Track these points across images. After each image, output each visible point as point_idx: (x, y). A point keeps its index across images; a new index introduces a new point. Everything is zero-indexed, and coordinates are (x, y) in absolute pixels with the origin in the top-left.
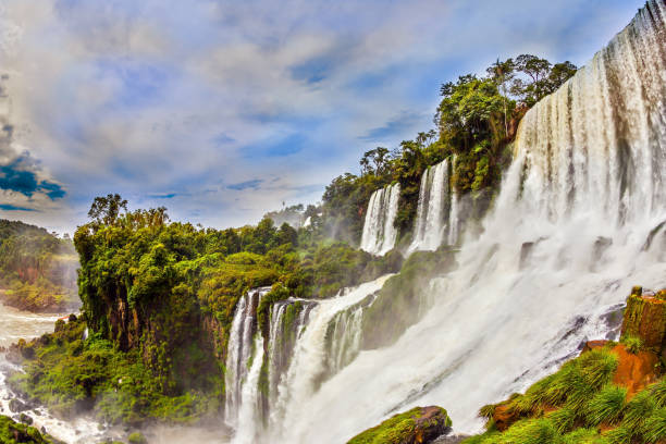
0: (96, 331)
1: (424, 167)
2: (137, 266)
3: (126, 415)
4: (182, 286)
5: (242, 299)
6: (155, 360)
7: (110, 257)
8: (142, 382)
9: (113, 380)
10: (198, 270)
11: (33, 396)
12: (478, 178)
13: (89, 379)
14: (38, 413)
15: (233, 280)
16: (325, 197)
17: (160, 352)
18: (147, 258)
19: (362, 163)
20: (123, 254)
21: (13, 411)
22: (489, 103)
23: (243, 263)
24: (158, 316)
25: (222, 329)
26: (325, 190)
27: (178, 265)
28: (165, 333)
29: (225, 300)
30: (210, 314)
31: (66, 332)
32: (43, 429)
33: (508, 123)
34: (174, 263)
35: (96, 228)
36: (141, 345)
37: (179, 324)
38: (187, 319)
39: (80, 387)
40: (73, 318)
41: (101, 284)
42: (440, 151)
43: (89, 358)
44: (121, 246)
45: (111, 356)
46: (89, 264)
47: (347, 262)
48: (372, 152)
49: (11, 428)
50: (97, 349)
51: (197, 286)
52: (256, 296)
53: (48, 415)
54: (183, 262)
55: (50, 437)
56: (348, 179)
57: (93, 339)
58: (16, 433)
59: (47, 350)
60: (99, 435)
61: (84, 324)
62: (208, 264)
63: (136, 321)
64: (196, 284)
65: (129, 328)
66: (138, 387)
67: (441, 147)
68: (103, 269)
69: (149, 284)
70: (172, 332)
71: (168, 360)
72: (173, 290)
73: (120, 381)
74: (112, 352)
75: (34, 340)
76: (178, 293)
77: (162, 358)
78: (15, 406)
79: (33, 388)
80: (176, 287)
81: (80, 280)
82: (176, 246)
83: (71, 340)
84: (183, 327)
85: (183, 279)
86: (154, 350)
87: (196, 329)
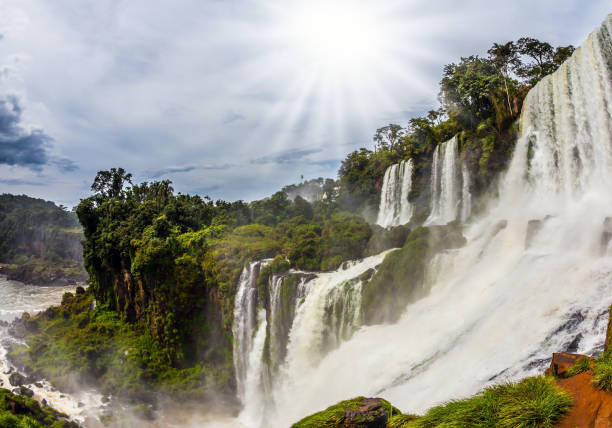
0: (102, 303)
1: (434, 144)
2: (140, 238)
3: (131, 387)
4: (185, 257)
5: (245, 271)
6: (161, 331)
7: (113, 228)
8: (148, 354)
9: (119, 351)
10: (201, 242)
11: (35, 370)
12: (485, 155)
13: (94, 351)
14: (40, 386)
15: (237, 251)
16: (342, 172)
17: (166, 322)
18: (150, 230)
19: (375, 139)
20: (127, 226)
21: (13, 385)
22: (487, 82)
23: (251, 235)
24: (163, 286)
25: (228, 300)
26: (341, 164)
27: (183, 236)
28: (170, 304)
29: (229, 271)
30: (215, 285)
31: (74, 305)
32: (44, 402)
33: (512, 102)
34: (177, 234)
35: (100, 201)
36: (148, 316)
37: (184, 295)
38: (191, 290)
39: (84, 358)
40: (80, 290)
41: (105, 256)
42: (451, 128)
43: (94, 329)
44: (124, 219)
45: (117, 328)
46: (93, 237)
47: (349, 236)
48: (385, 128)
49: (7, 399)
50: (104, 320)
51: (201, 257)
52: (257, 267)
53: (50, 387)
54: (188, 234)
55: (51, 409)
56: (363, 153)
57: (100, 311)
58: (13, 404)
59: (53, 323)
60: (102, 407)
61: (92, 297)
62: (213, 235)
63: (142, 291)
64: (200, 256)
65: (136, 299)
66: (145, 358)
67: (452, 124)
68: (106, 241)
69: (151, 255)
70: (178, 303)
71: (174, 331)
72: (177, 261)
73: (126, 353)
74: (119, 324)
75: (40, 313)
76: (181, 264)
77: (168, 330)
78: (15, 379)
79: (35, 360)
80: (179, 259)
81: (85, 253)
82: (181, 218)
83: (78, 312)
84: (189, 299)
85: (186, 250)
86: (160, 321)
87: (202, 300)
